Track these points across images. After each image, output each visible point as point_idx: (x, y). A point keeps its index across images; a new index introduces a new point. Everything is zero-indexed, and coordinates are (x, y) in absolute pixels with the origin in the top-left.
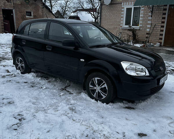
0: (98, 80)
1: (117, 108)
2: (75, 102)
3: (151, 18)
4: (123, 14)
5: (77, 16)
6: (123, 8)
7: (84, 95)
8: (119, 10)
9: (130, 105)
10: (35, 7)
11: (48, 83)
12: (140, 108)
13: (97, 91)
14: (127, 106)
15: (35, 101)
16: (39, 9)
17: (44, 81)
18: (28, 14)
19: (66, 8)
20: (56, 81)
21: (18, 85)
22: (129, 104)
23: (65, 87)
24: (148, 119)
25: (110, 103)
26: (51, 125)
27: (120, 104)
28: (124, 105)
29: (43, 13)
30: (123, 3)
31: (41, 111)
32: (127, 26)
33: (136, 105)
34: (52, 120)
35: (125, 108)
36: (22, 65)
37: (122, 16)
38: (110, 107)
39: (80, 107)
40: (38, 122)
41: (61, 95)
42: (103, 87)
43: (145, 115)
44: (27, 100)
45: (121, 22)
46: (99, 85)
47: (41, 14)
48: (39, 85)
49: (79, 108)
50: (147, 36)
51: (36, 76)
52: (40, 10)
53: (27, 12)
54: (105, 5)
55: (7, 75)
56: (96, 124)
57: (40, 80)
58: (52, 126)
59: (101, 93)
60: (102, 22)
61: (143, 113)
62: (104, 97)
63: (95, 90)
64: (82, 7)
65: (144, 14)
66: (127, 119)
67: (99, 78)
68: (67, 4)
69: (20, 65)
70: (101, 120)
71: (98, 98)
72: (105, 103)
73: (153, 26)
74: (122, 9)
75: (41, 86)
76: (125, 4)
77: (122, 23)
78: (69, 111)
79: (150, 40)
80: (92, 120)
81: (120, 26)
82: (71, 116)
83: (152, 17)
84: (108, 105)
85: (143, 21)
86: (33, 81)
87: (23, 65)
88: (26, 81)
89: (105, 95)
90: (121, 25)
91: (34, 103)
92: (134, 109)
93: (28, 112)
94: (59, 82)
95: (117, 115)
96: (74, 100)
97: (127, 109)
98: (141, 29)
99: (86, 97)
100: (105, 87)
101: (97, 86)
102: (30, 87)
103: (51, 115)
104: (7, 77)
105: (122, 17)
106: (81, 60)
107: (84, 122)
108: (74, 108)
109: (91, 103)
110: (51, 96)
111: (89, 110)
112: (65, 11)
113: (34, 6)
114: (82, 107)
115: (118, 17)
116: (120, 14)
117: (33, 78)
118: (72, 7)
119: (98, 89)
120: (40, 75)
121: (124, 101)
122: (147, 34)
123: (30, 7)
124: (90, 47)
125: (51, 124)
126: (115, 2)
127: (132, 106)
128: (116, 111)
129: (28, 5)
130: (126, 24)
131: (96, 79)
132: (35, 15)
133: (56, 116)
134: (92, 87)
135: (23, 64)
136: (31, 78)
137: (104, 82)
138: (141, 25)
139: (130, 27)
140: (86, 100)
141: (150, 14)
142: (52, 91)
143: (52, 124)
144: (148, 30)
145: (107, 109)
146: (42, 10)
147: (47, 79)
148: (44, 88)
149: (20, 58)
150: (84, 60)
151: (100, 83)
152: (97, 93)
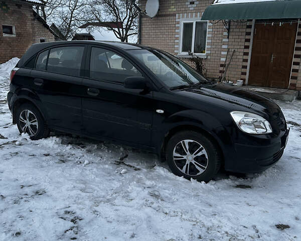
0: (190, 143)
1: (224, 189)
2: (153, 182)
3: (227, 40)
4: (178, 33)
5: (89, 34)
6: (178, 23)
7: (161, 171)
8: (172, 26)
10: (18, 18)
11: (88, 154)
12: (259, 185)
13: (188, 162)
14: (237, 183)
15: (83, 186)
16: (27, 21)
17: (79, 151)
18: (5, 30)
19: (71, 21)
20: (98, 149)
22: (240, 180)
23: (122, 159)
24: (279, 202)
25: (211, 181)
26: (132, 225)
27: (226, 181)
29: (33, 28)
30: (177, 15)
31: (103, 203)
32: (186, 53)
33: (251, 182)
34: (131, 217)
35: (236, 187)
36: (33, 124)
37: (176, 36)
38: (213, 187)
39: (167, 191)
40: (108, 221)
41: (122, 172)
42: (200, 154)
43: (271, 195)
44: (69, 185)
45: (176, 46)
46: (192, 152)
47: (31, 30)
48: (73, 159)
49: (165, 193)
50: (221, 69)
51: (60, 142)
52: (29, 23)
53: (4, 27)
54: (147, 17)
55: (4, 144)
56: (205, 217)
57: (71, 149)
58: (134, 226)
59: (196, 166)
61: (266, 193)
62: (201, 171)
63: (185, 160)
64: (98, 20)
65: (213, 33)
66: (248, 205)
67: (192, 141)
68: (74, 13)
69: (28, 124)
70: (209, 210)
71: (191, 174)
72: (203, 182)
73: (231, 53)
74: (177, 25)
75: (77, 160)
76: (181, 16)
77: (178, 49)
78: (152, 199)
79: (227, 75)
80: (196, 211)
81: (173, 53)
82: (158, 206)
83: (228, 38)
84: (208, 185)
85: (211, 44)
86: (59, 151)
87: (36, 124)
88: (46, 153)
89: (204, 168)
90: (175, 51)
91: (83, 190)
92: (249, 187)
93: (80, 206)
94: (107, 151)
95: (230, 199)
96: (149, 179)
97: (239, 189)
98: (209, 57)
99: (166, 174)
100: (204, 156)
101: (188, 153)
102: (59, 163)
103: (124, 208)
104: (6, 146)
106: (158, 111)
107: (185, 215)
108: (157, 193)
109: (180, 182)
110: (104, 175)
111: (183, 195)
112: (69, 26)
113: (17, 16)
114: (169, 190)
115: (170, 39)
116: (174, 34)
117: (56, 146)
119: (190, 158)
120: (67, 141)
121: (230, 177)
122: (222, 66)
123: (9, 17)
125: (131, 223)
126: (164, 13)
127: (246, 184)
128: (225, 193)
129: (6, 14)
130: (184, 50)
131: (187, 141)
132: (20, 31)
133: (133, 208)
134: (179, 155)
135: (35, 121)
136: (53, 147)
137: (201, 146)
138: (209, 52)
139: (192, 54)
141: (226, 33)
142: (102, 167)
143: (134, 222)
144: (223, 59)
145: (210, 191)
146: (32, 24)
147: (82, 147)
148: (85, 163)
149: (29, 112)
150: (162, 112)
151: (193, 148)
152: (187, 164)
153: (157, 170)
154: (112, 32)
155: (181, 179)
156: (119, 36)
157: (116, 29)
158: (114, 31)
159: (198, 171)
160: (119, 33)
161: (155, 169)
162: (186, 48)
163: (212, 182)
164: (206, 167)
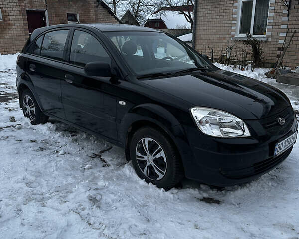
0: (149, 142)
1: (185, 201)
2: (107, 183)
3: (286, 19)
4: (236, 13)
5: (161, 19)
6: (236, 2)
8: (229, 5)
9: (213, 194)
10: (83, 6)
11: (72, 144)
12: (233, 201)
13: (148, 164)
14: (206, 195)
15: (33, 178)
16: (90, 9)
17: (65, 139)
18: (70, 18)
19: (138, 6)
20: (87, 139)
21: (18, 145)
22: (211, 191)
23: (101, 152)
24: (242, 228)
25: (174, 188)
26: (43, 232)
27: (192, 191)
28: (200, 193)
29: (96, 15)
31: (34, 201)
32: (244, 35)
33: (225, 195)
34: (48, 222)
35: (201, 200)
36: (32, 109)
37: (234, 17)
38: (172, 196)
39: (112, 196)
40: (22, 223)
41: (85, 168)
42: (158, 156)
43: (237, 218)
44: (20, 177)
45: (233, 28)
46: (151, 152)
47: (94, 17)
48: (54, 147)
49: (108, 198)
50: (278, 52)
51: (55, 129)
52: (92, 11)
53: (68, 15)
55: (7, 127)
56: (130, 234)
57: (60, 136)
58: (44, 234)
59: (155, 169)
61: (234, 214)
62: (161, 176)
63: (146, 161)
64: (170, 4)
65: (275, 12)
66: (197, 227)
67: (151, 140)
69: (29, 109)
70: (142, 226)
71: (151, 178)
72: (162, 189)
73: (291, 35)
74: (235, 5)
75: (57, 149)
77: (235, 31)
78: (87, 204)
79: (284, 60)
80: (125, 226)
81: (230, 36)
82: (89, 213)
83: (288, 16)
84: (168, 193)
85: (273, 25)
86: (47, 138)
87: (34, 109)
88: (34, 139)
89: (163, 174)
90: (233, 33)
91: (29, 184)
92: (218, 202)
93: (11, 202)
94: (92, 142)
95: (180, 215)
96: (105, 179)
97: (203, 203)
98: (269, 40)
99: (130, 174)
100: (162, 158)
101: (148, 153)
102: (37, 151)
103: (51, 210)
104: (6, 130)
105: (235, 19)
106: (121, 102)
107: (108, 229)
108: (98, 197)
110: (67, 169)
111: (126, 203)
112: (137, 12)
113: (81, 4)
114: (115, 196)
115: (226, 20)
116: (231, 14)
117: (48, 133)
118: (149, 4)
119: (150, 159)
120: (64, 128)
121: (202, 186)
122: (279, 49)
123: (73, 5)
124: (137, 78)
125: (42, 230)
127: (217, 198)
128: (181, 207)
129: (71, 3)
130: (241, 33)
131: (147, 140)
132: (83, 19)
133: (59, 212)
134: (140, 155)
135: (33, 107)
136: (45, 133)
137: (160, 147)
138: (270, 34)
139: (251, 36)
140: (129, 179)
141: (285, 12)
142: (73, 159)
143: (46, 229)
144: (281, 42)
145: (164, 201)
146: (95, 11)
147: (72, 136)
148: (60, 154)
149: (29, 97)
150: (124, 103)
151: (153, 148)
152: (148, 166)
153: (124, 169)
154: (183, 16)
155: (142, 182)
156: (189, 20)
157: (187, 13)
158: (185, 15)
159: (158, 176)
160: (190, 17)
161: (123, 167)
162: (245, 29)
163: (174, 190)
164: (165, 172)
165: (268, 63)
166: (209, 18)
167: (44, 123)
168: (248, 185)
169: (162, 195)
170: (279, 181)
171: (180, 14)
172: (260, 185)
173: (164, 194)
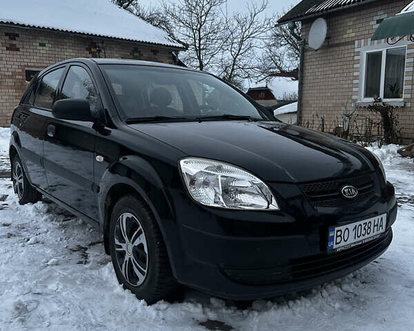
1: (173, 323)
2: (61, 287)
4: (358, 70)
5: (267, 87)
6: (358, 54)
8: (348, 59)
9: (226, 314)
11: (56, 231)
13: (127, 258)
14: (212, 316)
17: (52, 224)
19: (233, 70)
20: (82, 225)
22: (224, 310)
23: (91, 244)
28: (204, 313)
30: (356, 42)
32: (371, 100)
35: (202, 324)
36: (20, 181)
37: (355, 74)
38: (154, 314)
39: (55, 306)
42: (137, 243)
45: (354, 90)
54: (311, 50)
59: (134, 266)
60: (305, 92)
64: (279, 67)
67: (130, 216)
68: (237, 59)
74: (356, 58)
75: (30, 236)
76: (362, 44)
77: (357, 93)
81: (350, 101)
85: (413, 83)
86: (28, 221)
87: (22, 181)
88: (10, 222)
89: (143, 273)
90: (354, 97)
94: (87, 229)
98: (409, 105)
100: (141, 246)
101: (126, 239)
105: (357, 78)
106: (98, 158)
108: (31, 306)
110: (22, 264)
112: (230, 77)
115: (344, 79)
116: (352, 70)
117: (33, 215)
118: (247, 67)
120: (62, 210)
121: (213, 300)
126: (336, 42)
130: (366, 95)
134: (118, 243)
135: (21, 178)
136: (29, 215)
137: (141, 227)
138: (409, 96)
139: (380, 100)
142: (42, 251)
145: (137, 322)
147: (65, 221)
150: (102, 159)
152: (126, 262)
153: (104, 268)
155: (119, 289)
159: (138, 279)
162: (371, 90)
163: (162, 305)
164: (146, 271)
165: (408, 138)
166: (320, 77)
167: (34, 202)
168: (291, 303)
169: (139, 310)
170: (358, 302)
171: (293, 80)
172: (318, 306)
173: (143, 309)
